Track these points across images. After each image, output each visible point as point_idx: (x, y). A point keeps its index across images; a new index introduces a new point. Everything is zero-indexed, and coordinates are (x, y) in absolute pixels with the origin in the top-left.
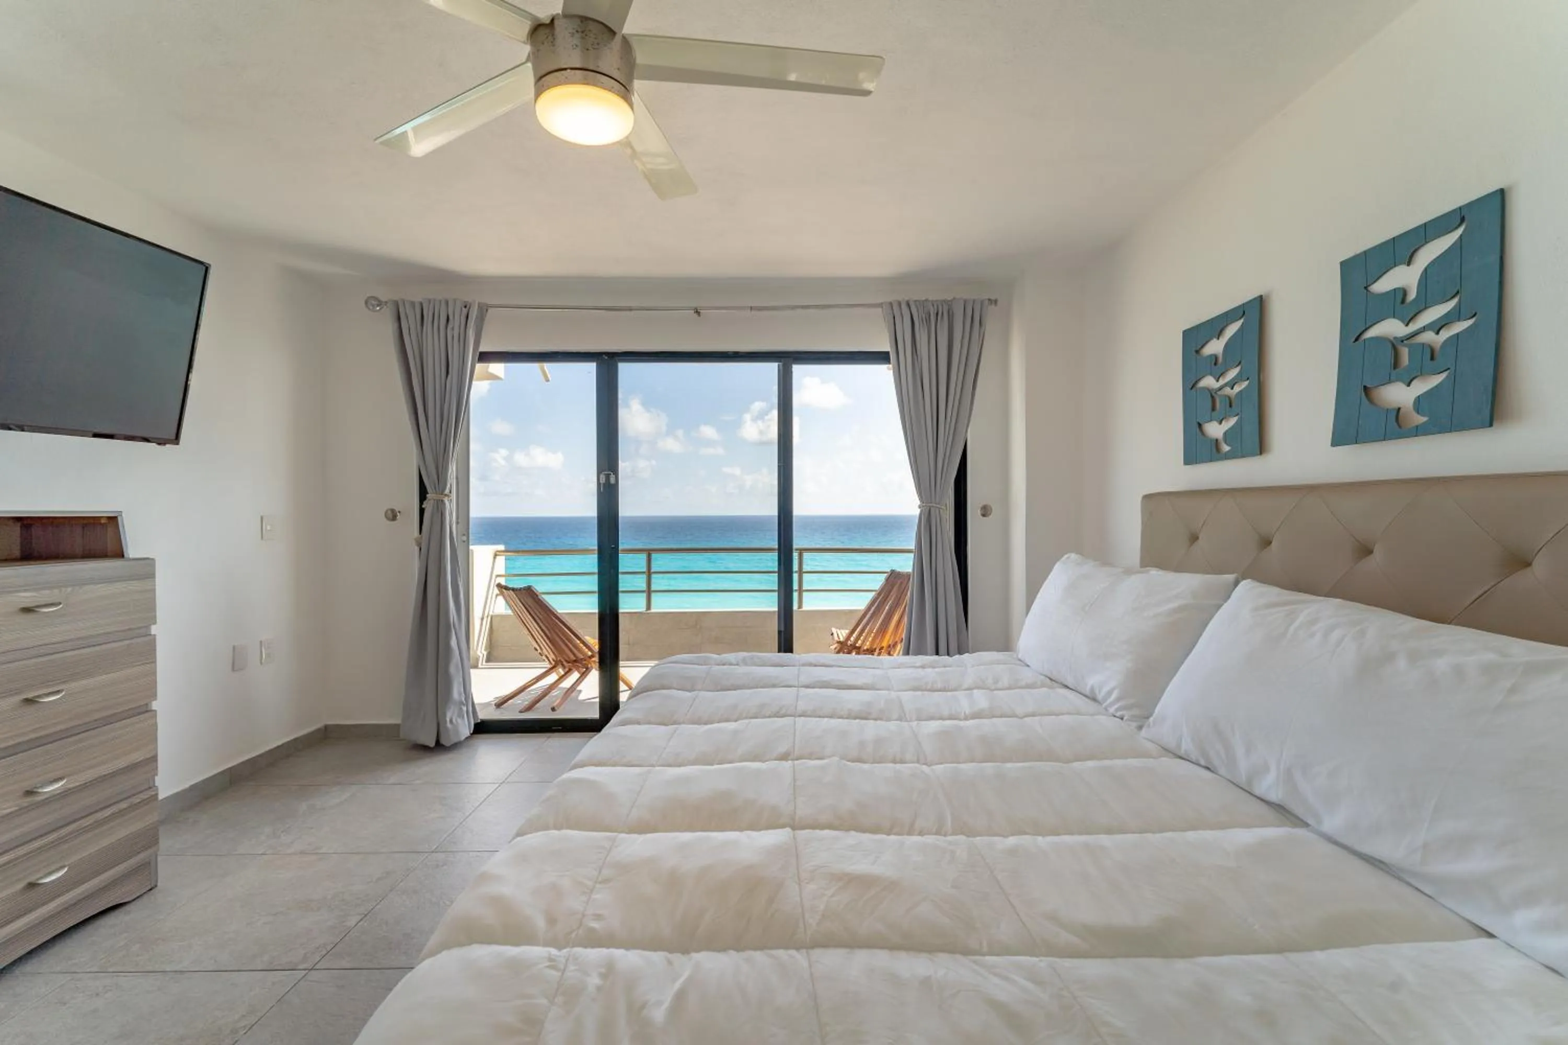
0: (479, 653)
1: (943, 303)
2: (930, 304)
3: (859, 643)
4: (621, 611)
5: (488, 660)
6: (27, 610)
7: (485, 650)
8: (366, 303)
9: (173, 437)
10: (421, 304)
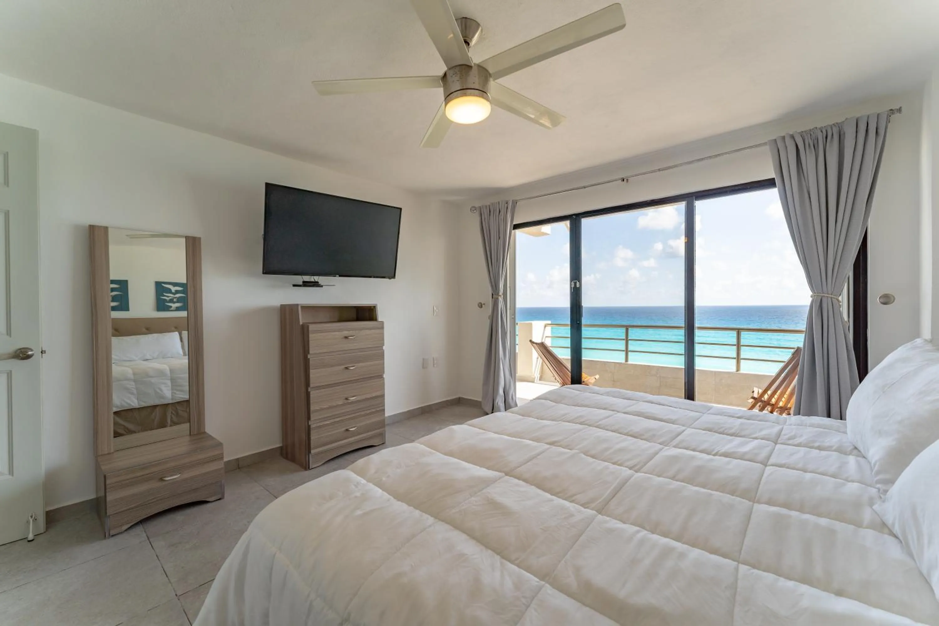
0: (535, 375)
1: (833, 126)
2: (819, 131)
3: (773, 401)
4: (583, 358)
5: (540, 380)
6: (346, 337)
7: (539, 374)
8: (471, 209)
9: (393, 276)
10: (489, 206)
